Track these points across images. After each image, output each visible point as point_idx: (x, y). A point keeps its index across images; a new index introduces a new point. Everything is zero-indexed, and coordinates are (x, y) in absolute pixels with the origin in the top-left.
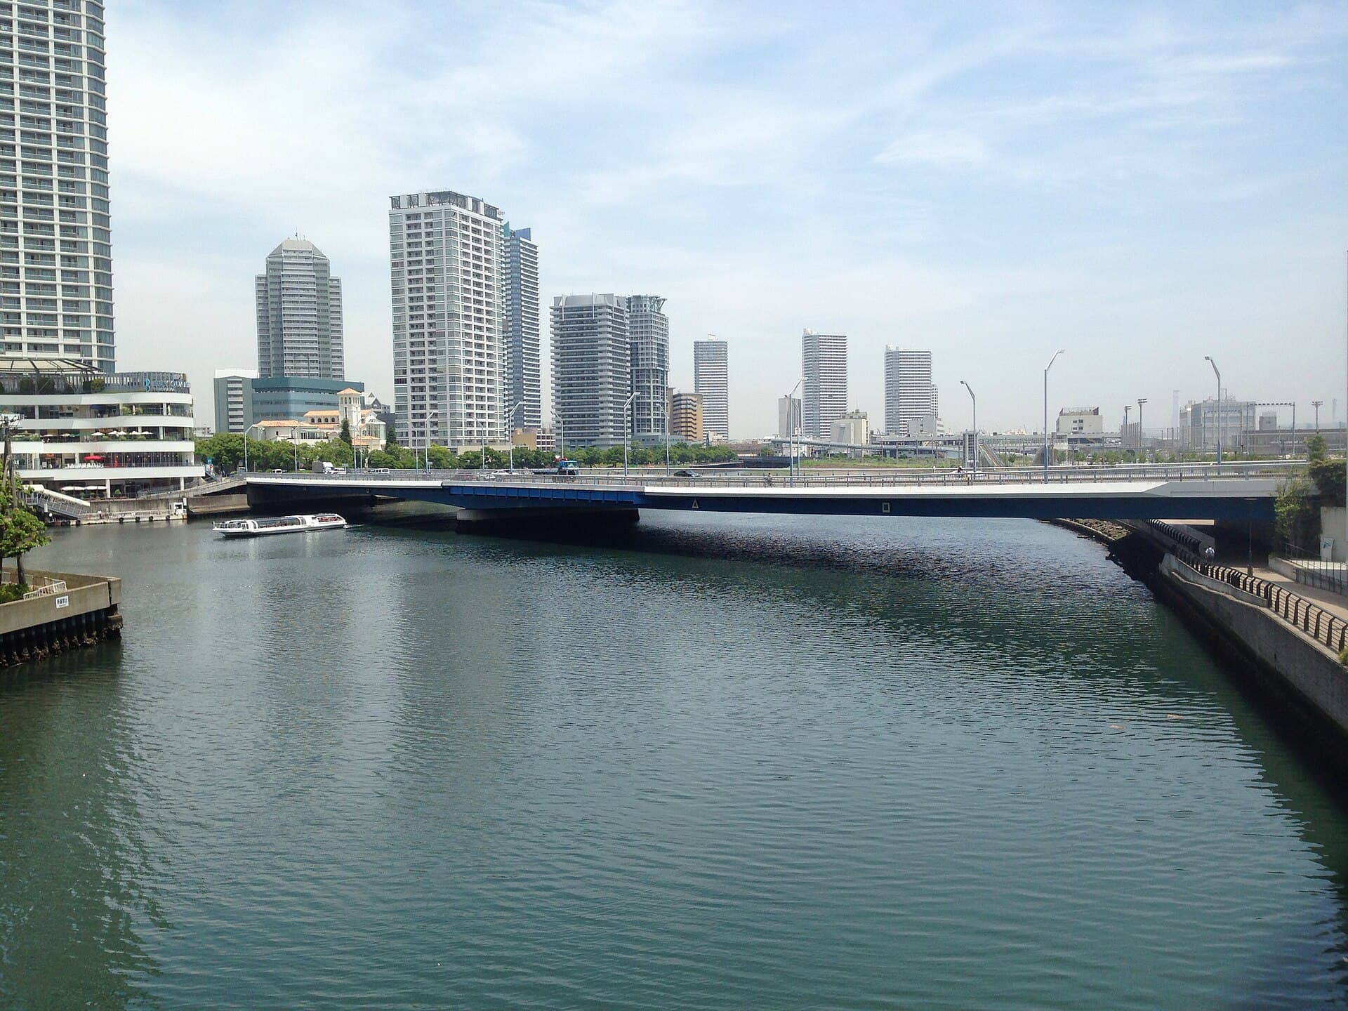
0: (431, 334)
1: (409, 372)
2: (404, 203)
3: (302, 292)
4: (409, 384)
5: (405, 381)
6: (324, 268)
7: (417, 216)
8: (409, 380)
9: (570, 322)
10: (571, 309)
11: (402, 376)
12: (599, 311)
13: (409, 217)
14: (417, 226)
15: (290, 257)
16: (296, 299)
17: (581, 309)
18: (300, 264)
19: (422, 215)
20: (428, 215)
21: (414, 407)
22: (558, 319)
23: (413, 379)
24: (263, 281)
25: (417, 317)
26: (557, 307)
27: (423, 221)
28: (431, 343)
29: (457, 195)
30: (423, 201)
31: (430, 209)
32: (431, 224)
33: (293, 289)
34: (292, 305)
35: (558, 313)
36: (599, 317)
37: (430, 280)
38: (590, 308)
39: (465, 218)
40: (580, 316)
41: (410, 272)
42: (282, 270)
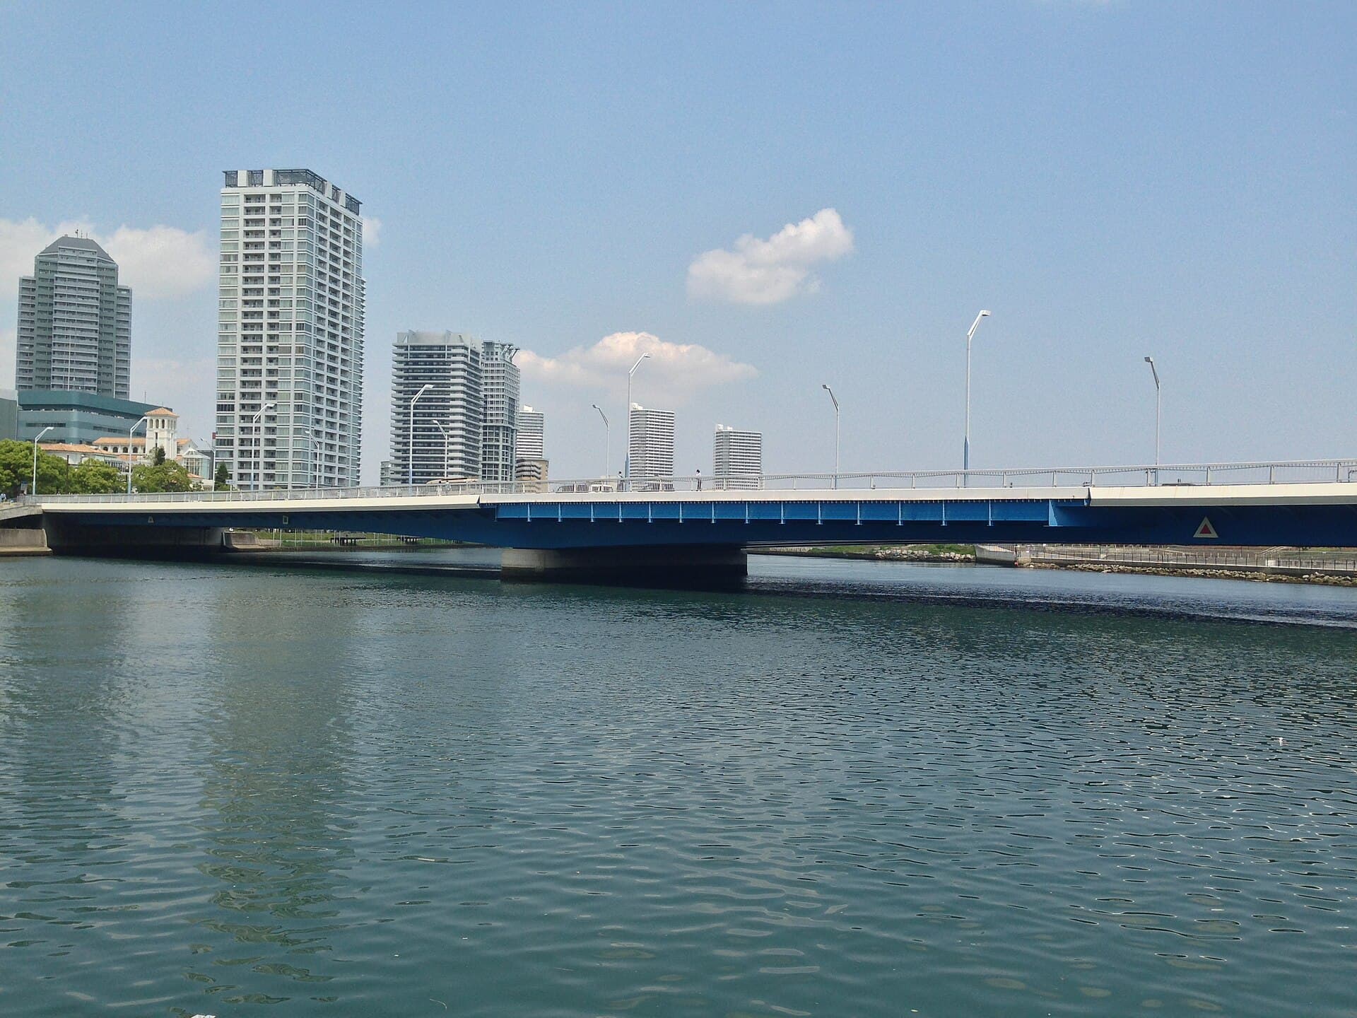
0: (271, 349)
1: (237, 396)
2: (242, 178)
3: (80, 301)
4: (238, 412)
5: (232, 408)
6: (111, 274)
7: (261, 197)
8: (237, 407)
9: (416, 363)
10: (419, 347)
11: (227, 402)
12: (454, 351)
13: (248, 198)
14: (260, 210)
15: (68, 257)
16: (72, 309)
17: (431, 348)
18: (80, 266)
19: (268, 197)
20: (275, 197)
21: (242, 442)
22: (402, 358)
23: (243, 406)
24: (31, 286)
25: (252, 326)
26: (401, 344)
27: (267, 204)
28: (271, 360)
29: (315, 176)
30: (268, 177)
31: (278, 190)
32: (279, 209)
33: (69, 296)
34: (66, 317)
35: (402, 351)
36: (453, 359)
37: (273, 279)
38: (441, 347)
39: (323, 206)
40: (430, 356)
41: (246, 268)
42: (56, 272)
